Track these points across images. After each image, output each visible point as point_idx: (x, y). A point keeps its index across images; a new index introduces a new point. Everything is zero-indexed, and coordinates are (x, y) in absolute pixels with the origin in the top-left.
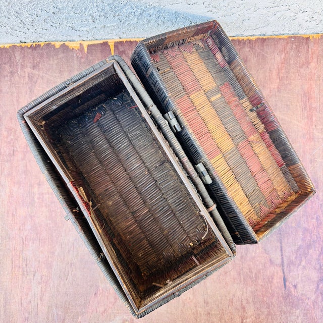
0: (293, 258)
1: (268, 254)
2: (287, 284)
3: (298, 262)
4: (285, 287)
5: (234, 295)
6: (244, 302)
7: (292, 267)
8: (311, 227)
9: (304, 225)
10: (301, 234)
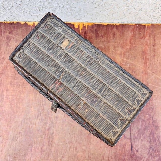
0: (136, 135)
2: (133, 149)
3: (139, 137)
4: (132, 151)
5: (105, 154)
6: (110, 158)
7: (136, 140)
8: (146, 119)
9: (142, 118)
10: (140, 122)
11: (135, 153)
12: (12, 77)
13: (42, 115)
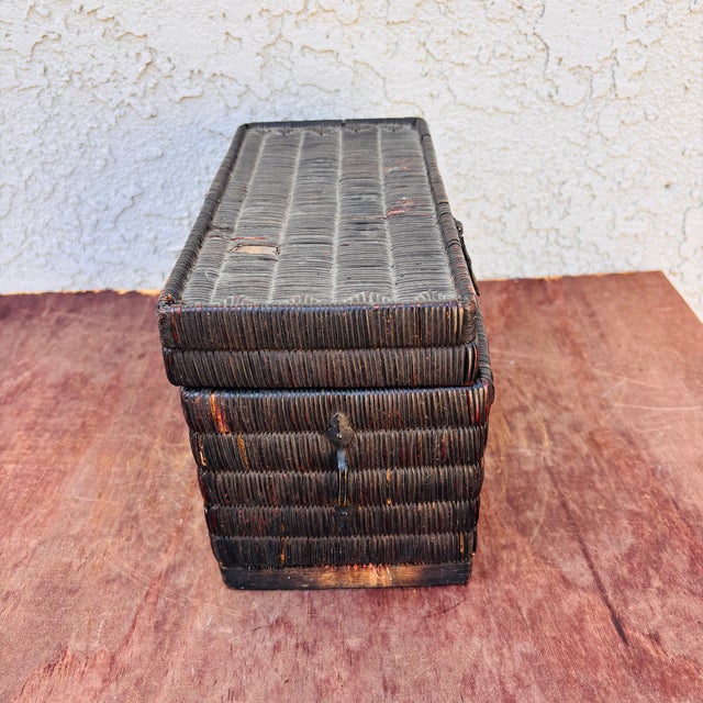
1: (553, 565)
2: (628, 632)
3: (640, 580)
4: (625, 640)
5: (475, 666)
6: (510, 686)
7: (628, 593)
8: (646, 510)
9: (626, 505)
10: (625, 523)
11: (645, 652)
12: (40, 410)
13: (141, 522)
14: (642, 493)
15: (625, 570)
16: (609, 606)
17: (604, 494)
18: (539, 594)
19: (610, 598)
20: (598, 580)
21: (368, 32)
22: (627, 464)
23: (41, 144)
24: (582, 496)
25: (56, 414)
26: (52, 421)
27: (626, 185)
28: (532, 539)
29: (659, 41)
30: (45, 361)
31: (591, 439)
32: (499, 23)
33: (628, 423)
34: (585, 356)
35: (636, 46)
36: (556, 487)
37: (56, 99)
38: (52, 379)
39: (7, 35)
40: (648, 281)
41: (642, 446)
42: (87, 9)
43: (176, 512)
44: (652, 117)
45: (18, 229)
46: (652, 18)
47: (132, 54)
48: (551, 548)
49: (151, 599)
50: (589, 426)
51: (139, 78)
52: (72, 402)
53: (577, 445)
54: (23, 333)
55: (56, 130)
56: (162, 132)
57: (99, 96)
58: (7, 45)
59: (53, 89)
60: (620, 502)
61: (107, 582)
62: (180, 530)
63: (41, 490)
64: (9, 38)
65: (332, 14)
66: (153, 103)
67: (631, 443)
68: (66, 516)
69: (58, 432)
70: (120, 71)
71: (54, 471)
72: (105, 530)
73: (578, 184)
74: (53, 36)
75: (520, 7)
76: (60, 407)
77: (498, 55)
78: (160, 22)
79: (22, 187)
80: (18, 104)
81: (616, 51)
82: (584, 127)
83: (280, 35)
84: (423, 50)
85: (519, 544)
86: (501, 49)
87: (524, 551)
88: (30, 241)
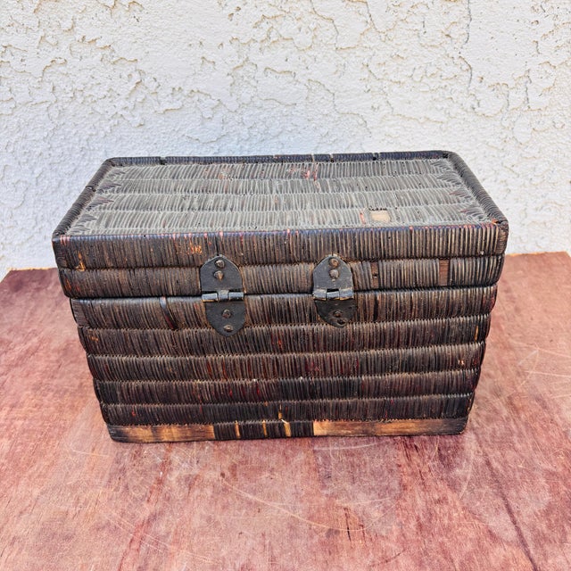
0: (543, 527)
1: (480, 520)
3: (557, 536)
7: (547, 548)
8: (560, 469)
9: (542, 465)
10: (543, 481)
12: (45, 372)
13: (128, 474)
14: (556, 454)
15: (544, 526)
16: (531, 560)
17: (523, 454)
18: (469, 547)
19: (532, 552)
20: (520, 535)
21: (319, 56)
22: (542, 427)
23: (49, 149)
24: (503, 455)
25: (58, 376)
26: (55, 382)
27: (536, 181)
28: (461, 495)
29: (565, 63)
30: (50, 328)
31: (510, 403)
32: (430, 49)
33: (542, 389)
34: (503, 327)
35: (546, 67)
36: (481, 446)
37: (62, 112)
38: (55, 344)
39: (22, 60)
40: (554, 261)
41: (555, 411)
42: (88, 39)
43: (157, 466)
44: (558, 125)
45: (30, 217)
46: (559, 43)
47: (125, 75)
48: (478, 504)
49: (135, 546)
50: (507, 392)
51: (130, 94)
52: (72, 365)
53: (498, 408)
54: (33, 304)
55: (62, 137)
56: (148, 138)
57: (98, 109)
58: (23, 68)
59: (60, 104)
60: (537, 461)
61: (98, 529)
62: (160, 482)
63: (44, 444)
64: (23, 63)
65: (290, 42)
66: (141, 115)
67: (545, 407)
68: (64, 468)
69: (60, 392)
70: (115, 89)
71: (55, 427)
72: (98, 481)
73: (495, 181)
74: (60, 61)
75: (448, 36)
76: (62, 369)
77: (429, 75)
78: (148, 49)
79: (34, 183)
80: (31, 116)
81: (529, 71)
82: (501, 133)
83: (247, 59)
84: (366, 70)
85: (450, 499)
86: (432, 70)
87: (455, 506)
88: (40, 226)
